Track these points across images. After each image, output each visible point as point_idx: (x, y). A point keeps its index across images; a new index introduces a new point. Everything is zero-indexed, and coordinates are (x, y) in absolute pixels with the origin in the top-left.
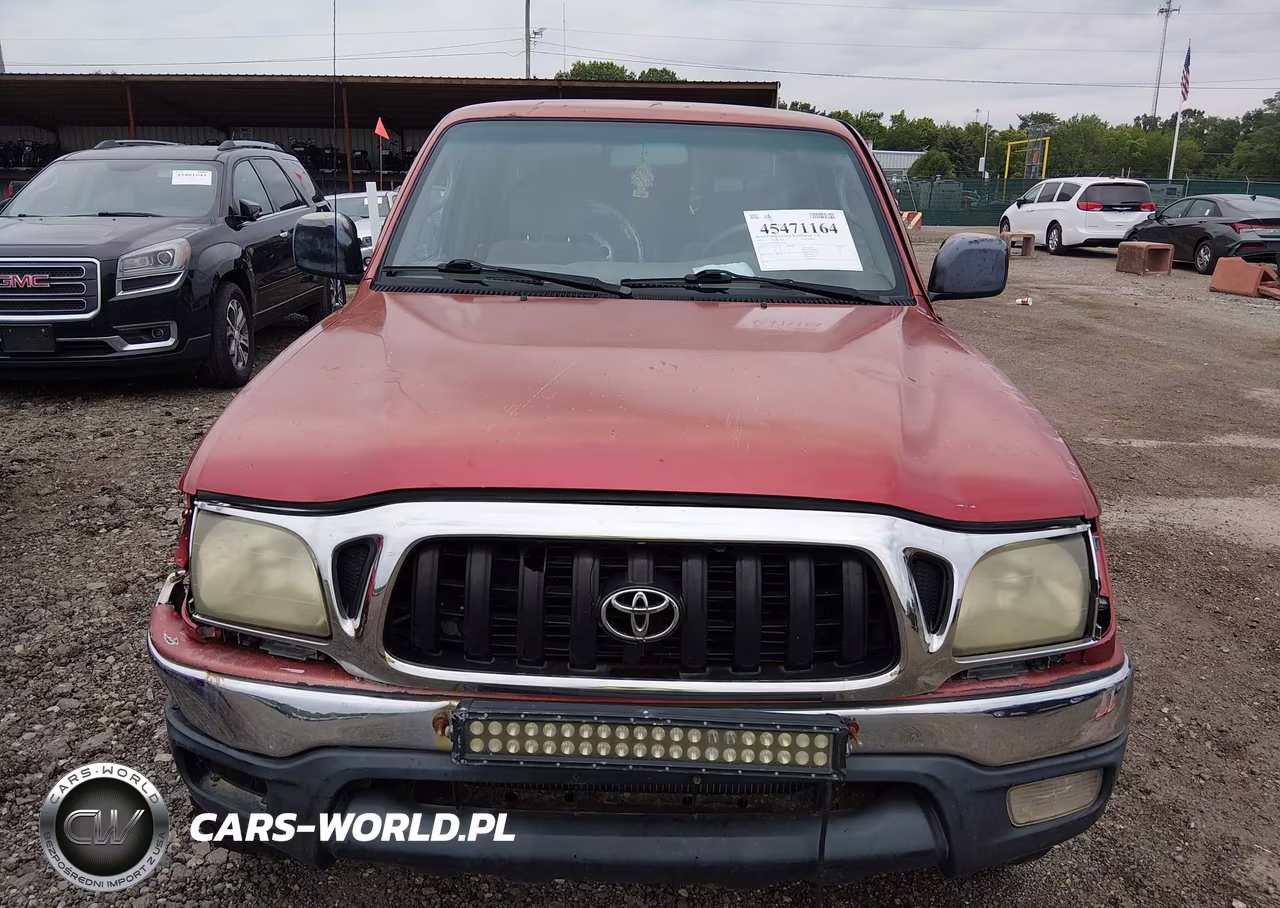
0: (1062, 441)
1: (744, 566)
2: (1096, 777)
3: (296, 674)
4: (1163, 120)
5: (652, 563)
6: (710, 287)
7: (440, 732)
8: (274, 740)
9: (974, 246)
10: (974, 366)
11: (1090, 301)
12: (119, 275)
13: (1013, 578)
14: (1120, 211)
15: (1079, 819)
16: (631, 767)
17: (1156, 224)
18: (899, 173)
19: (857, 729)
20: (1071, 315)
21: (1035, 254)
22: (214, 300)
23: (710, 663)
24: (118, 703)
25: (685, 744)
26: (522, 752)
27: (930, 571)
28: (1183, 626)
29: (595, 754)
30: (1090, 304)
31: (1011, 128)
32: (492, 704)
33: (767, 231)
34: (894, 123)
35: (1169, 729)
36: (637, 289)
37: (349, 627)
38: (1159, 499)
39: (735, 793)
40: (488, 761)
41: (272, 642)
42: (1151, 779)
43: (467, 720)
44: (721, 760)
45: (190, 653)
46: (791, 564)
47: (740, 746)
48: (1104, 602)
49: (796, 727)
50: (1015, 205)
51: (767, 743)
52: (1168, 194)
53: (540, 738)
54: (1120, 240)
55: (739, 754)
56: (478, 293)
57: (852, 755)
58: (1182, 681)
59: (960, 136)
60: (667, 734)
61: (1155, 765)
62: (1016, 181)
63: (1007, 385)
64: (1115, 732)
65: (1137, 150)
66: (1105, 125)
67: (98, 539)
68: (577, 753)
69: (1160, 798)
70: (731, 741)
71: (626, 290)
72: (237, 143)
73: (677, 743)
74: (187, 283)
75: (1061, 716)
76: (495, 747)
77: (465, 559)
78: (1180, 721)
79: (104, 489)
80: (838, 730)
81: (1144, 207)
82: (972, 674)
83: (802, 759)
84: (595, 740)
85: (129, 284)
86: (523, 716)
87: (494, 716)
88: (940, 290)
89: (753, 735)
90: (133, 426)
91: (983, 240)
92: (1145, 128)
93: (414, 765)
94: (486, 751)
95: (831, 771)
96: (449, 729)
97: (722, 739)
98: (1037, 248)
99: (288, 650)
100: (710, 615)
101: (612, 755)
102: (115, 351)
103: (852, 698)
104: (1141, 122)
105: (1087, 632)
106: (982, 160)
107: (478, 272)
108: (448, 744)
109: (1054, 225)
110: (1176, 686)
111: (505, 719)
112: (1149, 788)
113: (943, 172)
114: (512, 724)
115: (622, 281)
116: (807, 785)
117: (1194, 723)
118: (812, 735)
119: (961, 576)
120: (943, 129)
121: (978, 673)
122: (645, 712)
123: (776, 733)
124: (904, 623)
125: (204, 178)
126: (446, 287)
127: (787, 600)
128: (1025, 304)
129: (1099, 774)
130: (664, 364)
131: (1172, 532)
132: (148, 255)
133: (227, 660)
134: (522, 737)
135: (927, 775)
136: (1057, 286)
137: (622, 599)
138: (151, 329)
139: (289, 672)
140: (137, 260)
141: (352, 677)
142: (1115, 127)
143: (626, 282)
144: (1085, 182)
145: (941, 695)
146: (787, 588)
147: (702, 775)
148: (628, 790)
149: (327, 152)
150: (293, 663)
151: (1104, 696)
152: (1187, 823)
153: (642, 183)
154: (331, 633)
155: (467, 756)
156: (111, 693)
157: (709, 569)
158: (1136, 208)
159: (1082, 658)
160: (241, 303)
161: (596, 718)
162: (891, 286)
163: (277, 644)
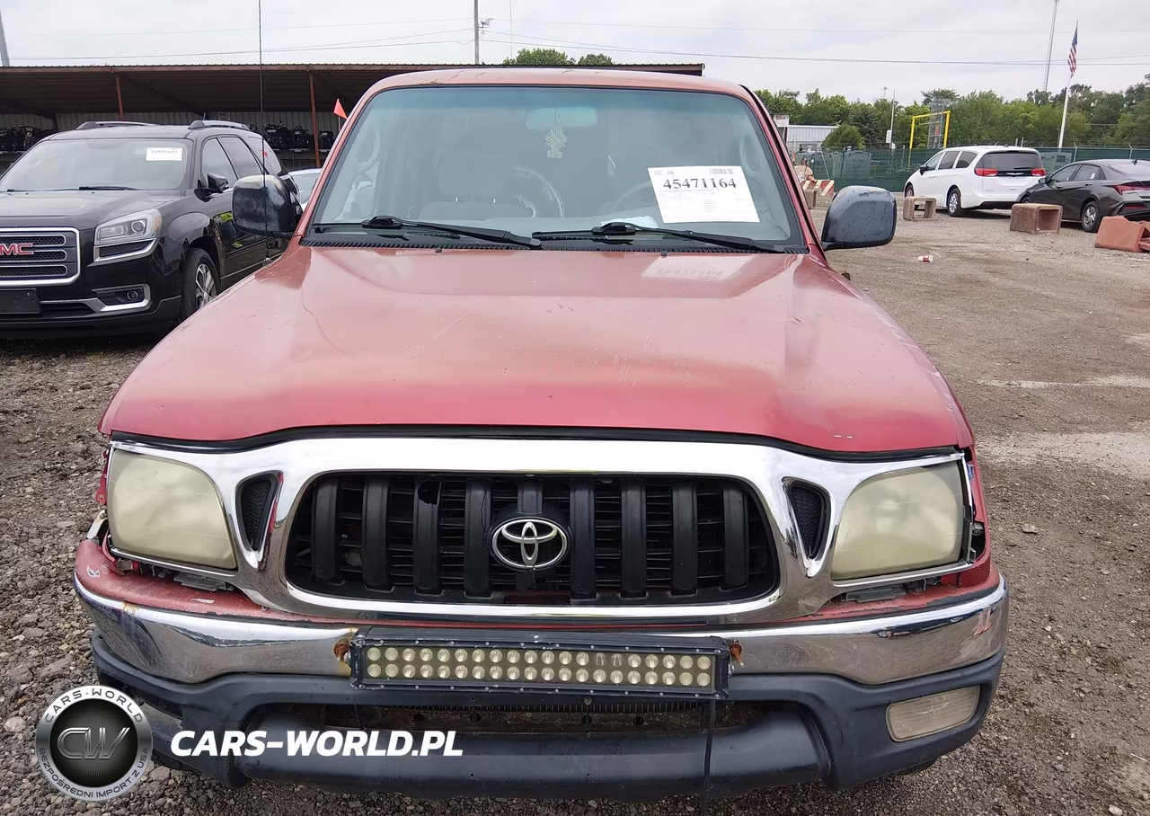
0: (939, 376)
1: (629, 496)
2: (973, 693)
3: (206, 604)
4: (1054, 95)
5: (540, 495)
6: (615, 238)
7: (339, 659)
8: (186, 667)
9: (865, 198)
10: (859, 307)
11: (986, 257)
12: (96, 242)
13: (890, 505)
14: (1014, 176)
15: (957, 734)
16: (522, 690)
17: (1046, 187)
18: (814, 145)
19: (740, 650)
20: (966, 270)
21: (936, 216)
22: (183, 266)
23: (600, 589)
24: (78, 632)
25: (574, 667)
26: (418, 677)
27: (808, 500)
28: (1066, 551)
29: (487, 678)
30: (986, 260)
31: (915, 103)
32: (390, 631)
33: (670, 186)
34: (809, 100)
35: (1052, 646)
36: (545, 241)
37: (253, 558)
38: (1046, 435)
39: (633, 711)
40: (386, 686)
41: (184, 574)
42: (1034, 693)
43: (363, 646)
44: (608, 682)
45: (111, 585)
46: (674, 494)
47: (626, 669)
48: (979, 527)
49: (679, 650)
50: (918, 172)
51: (652, 665)
52: (1058, 161)
53: (435, 663)
54: (1014, 203)
55: (625, 676)
56: (398, 247)
57: (735, 675)
58: (1065, 601)
59: (869, 112)
60: (557, 657)
61: (1038, 680)
62: (921, 151)
63: (889, 325)
64: (991, 650)
65: (1029, 122)
66: (1001, 100)
67: (71, 481)
68: (470, 677)
69: (1042, 710)
70: (617, 664)
71: (537, 242)
72: (207, 123)
73: (566, 666)
74: (158, 250)
75: (940, 635)
76: (391, 672)
77: (362, 492)
78: (1062, 639)
79: (79, 437)
80: (719, 651)
81: (1036, 172)
82: (850, 597)
83: (686, 680)
84: (487, 664)
85: (105, 251)
86: (417, 642)
87: (389, 643)
88: (833, 240)
89: (639, 658)
90: (110, 379)
91: (872, 193)
92: (1037, 102)
93: (318, 690)
94: (383, 676)
95: (714, 691)
96: (348, 655)
97: (609, 661)
98: (938, 211)
99: (200, 582)
100: (598, 544)
101: (504, 678)
102: (94, 312)
103: (735, 621)
104: (1033, 97)
105: (962, 555)
106: (889, 133)
107: (399, 227)
108: (347, 670)
109: (953, 190)
110: (1059, 606)
111: (401, 646)
112: (1032, 702)
113: (854, 145)
114: (408, 650)
115: (533, 234)
116: (694, 705)
117: (1075, 640)
118: (695, 656)
119: (837, 502)
120: (854, 106)
121: (857, 596)
122: (536, 637)
123: (661, 655)
124: (783, 550)
125: (175, 154)
126: (369, 242)
127: (671, 528)
128: (926, 261)
129: (977, 690)
130: (561, 307)
131: (1058, 465)
132: (123, 224)
133: (142, 592)
134: (418, 663)
135: (808, 694)
136: (956, 244)
137: (513, 529)
138: (127, 292)
139: (200, 602)
140: (113, 229)
141: (258, 606)
142: (1009, 102)
143: (537, 235)
144: (981, 151)
145: (820, 617)
146: (670, 518)
147: (591, 696)
148: (531, 711)
149: (297, 133)
150: (205, 593)
151: (981, 616)
152: (1067, 734)
153: (555, 145)
154: (237, 566)
155: (365, 681)
156: (73, 622)
157: (595, 500)
158: (1028, 173)
159: (958, 580)
160: (209, 267)
161: (487, 644)
162: (787, 236)
163: (189, 576)
